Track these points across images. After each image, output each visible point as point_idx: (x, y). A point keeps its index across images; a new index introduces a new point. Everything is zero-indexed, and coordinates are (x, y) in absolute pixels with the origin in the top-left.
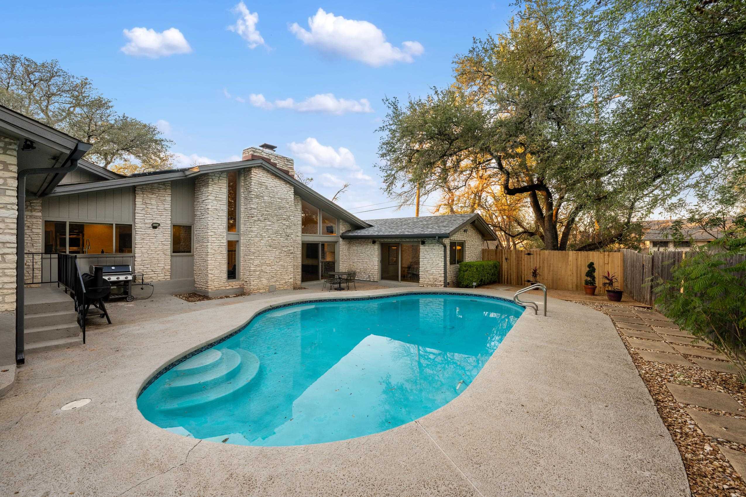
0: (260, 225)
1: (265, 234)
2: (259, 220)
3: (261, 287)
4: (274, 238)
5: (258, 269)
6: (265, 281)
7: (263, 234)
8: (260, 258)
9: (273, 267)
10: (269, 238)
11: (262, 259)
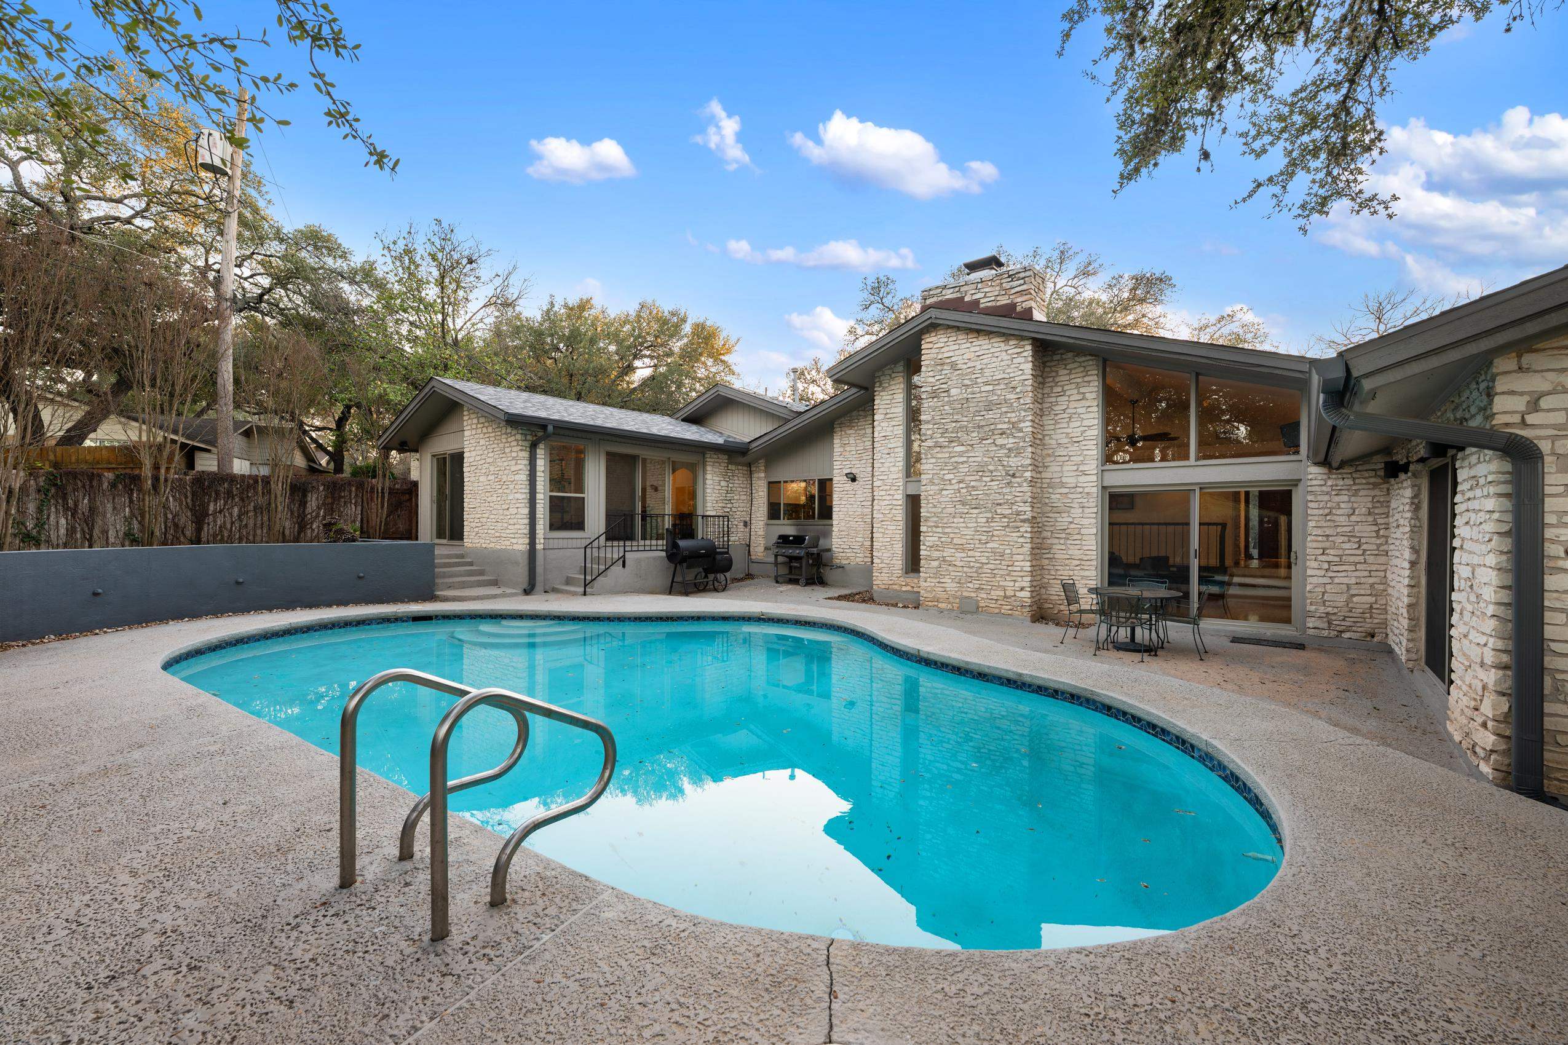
0: (939, 455)
1: (951, 476)
2: (938, 445)
3: (943, 595)
4: (973, 484)
5: (936, 554)
6: (951, 586)
7: (947, 477)
8: (940, 530)
9: (970, 553)
10: (962, 485)
11: (944, 533)
